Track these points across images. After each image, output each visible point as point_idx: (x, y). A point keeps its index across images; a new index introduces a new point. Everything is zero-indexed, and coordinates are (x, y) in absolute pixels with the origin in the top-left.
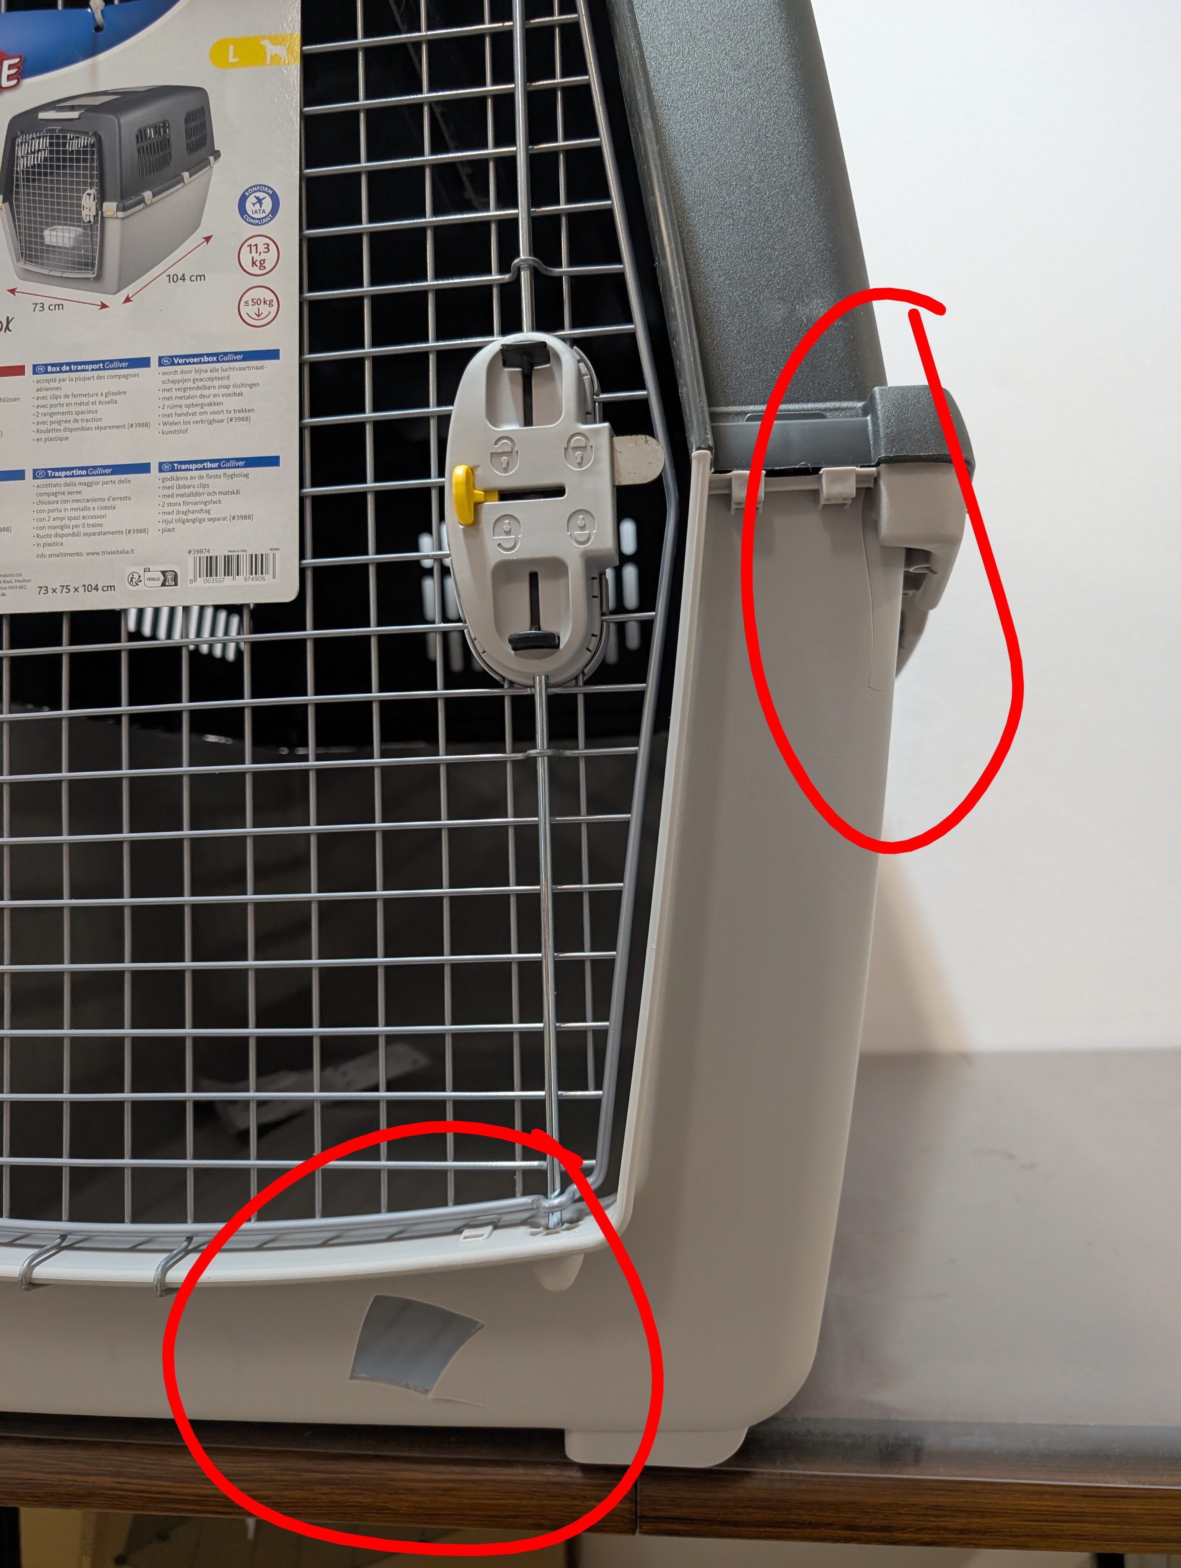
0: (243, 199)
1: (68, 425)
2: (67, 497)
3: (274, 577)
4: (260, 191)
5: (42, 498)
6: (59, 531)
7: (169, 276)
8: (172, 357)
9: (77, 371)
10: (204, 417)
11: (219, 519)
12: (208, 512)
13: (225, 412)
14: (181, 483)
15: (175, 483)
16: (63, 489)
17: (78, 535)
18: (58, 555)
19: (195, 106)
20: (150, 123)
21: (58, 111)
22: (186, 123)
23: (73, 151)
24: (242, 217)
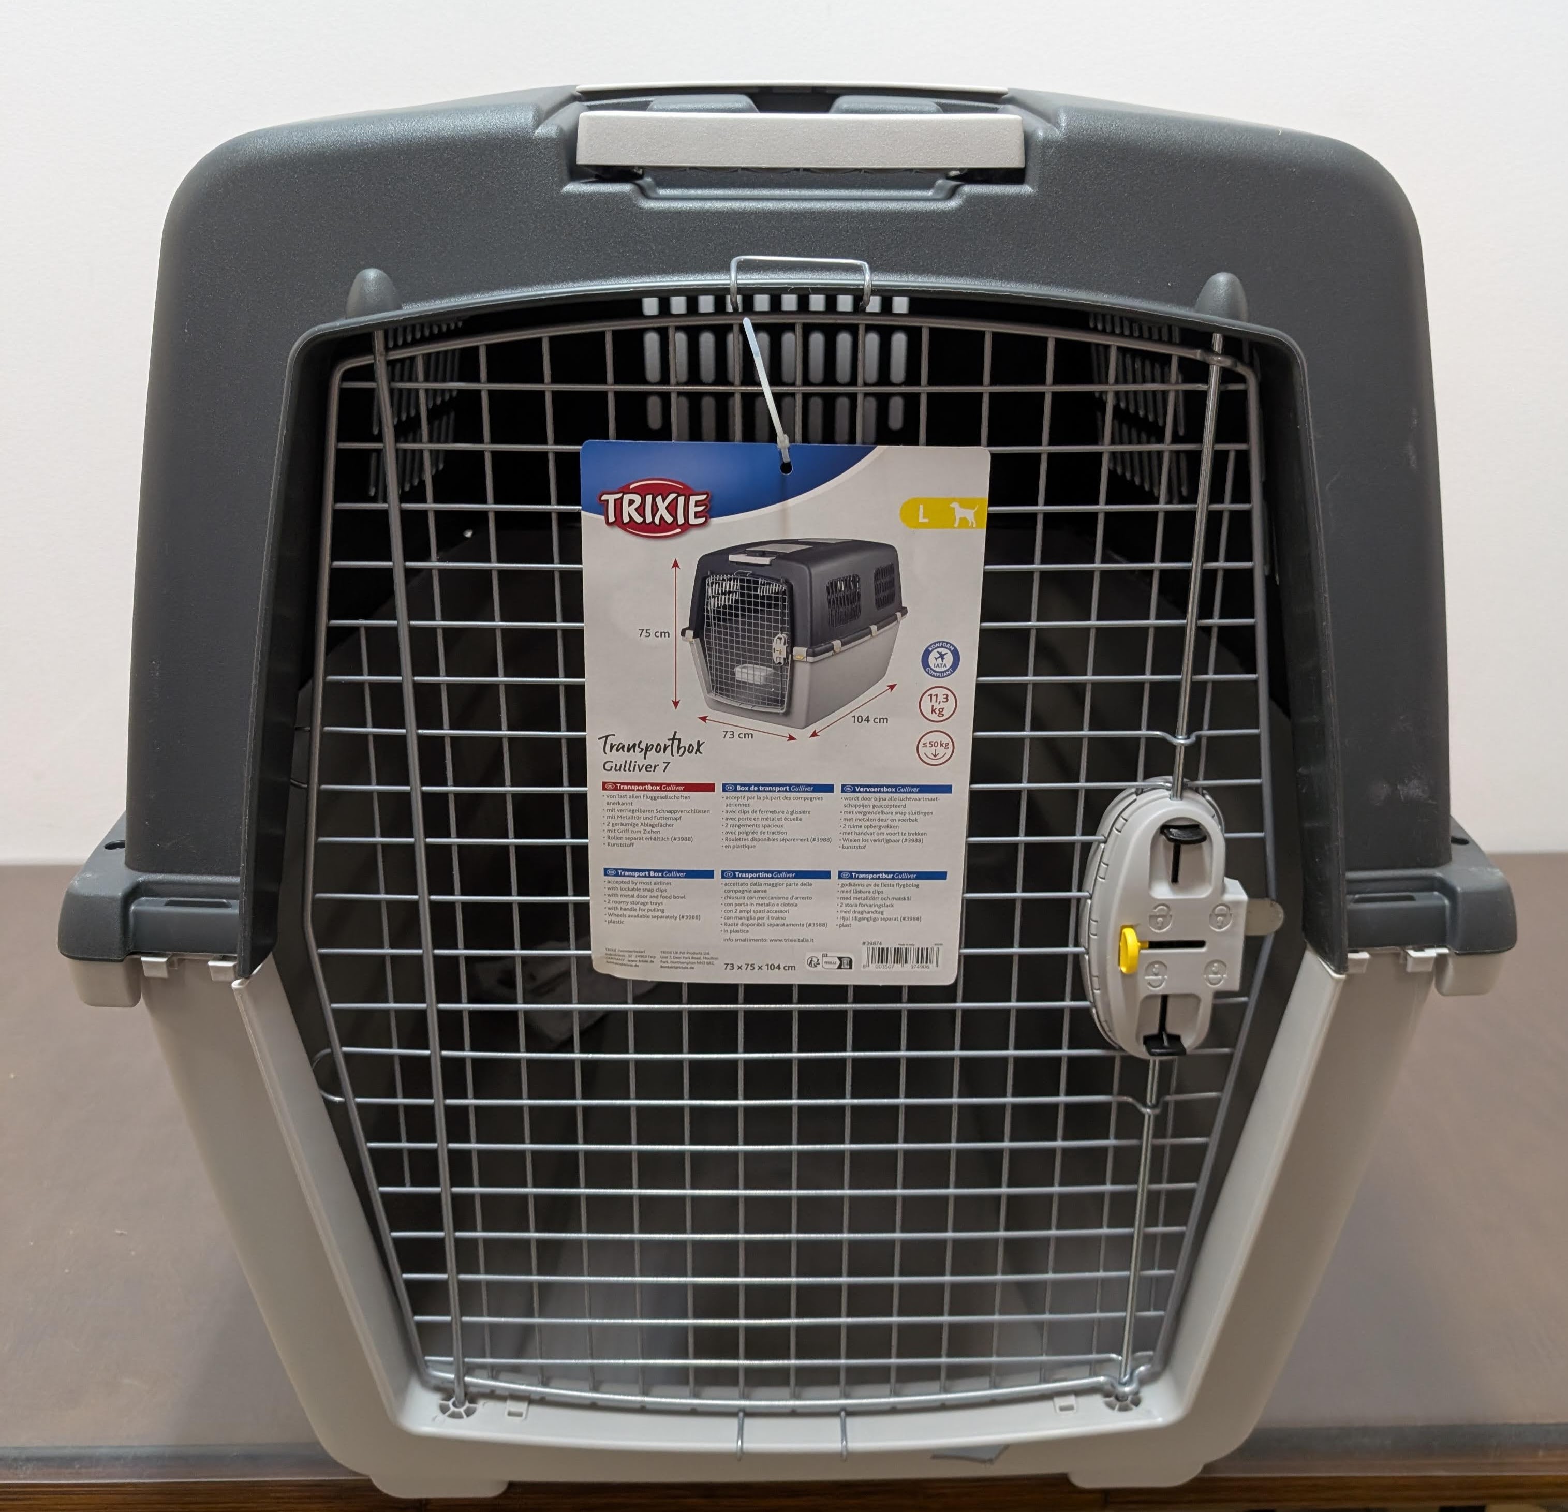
0: (927, 653)
1: (756, 837)
2: (752, 894)
3: (937, 966)
4: (942, 647)
5: (730, 894)
6: (745, 921)
7: (854, 717)
8: (854, 786)
9: (764, 791)
10: (881, 837)
11: (891, 919)
13: (900, 834)
14: (859, 888)
15: (853, 888)
16: (749, 888)
17: (763, 925)
18: (744, 940)
19: (885, 563)
20: (841, 576)
21: (748, 555)
22: (875, 579)
23: (764, 596)
24: (925, 669)
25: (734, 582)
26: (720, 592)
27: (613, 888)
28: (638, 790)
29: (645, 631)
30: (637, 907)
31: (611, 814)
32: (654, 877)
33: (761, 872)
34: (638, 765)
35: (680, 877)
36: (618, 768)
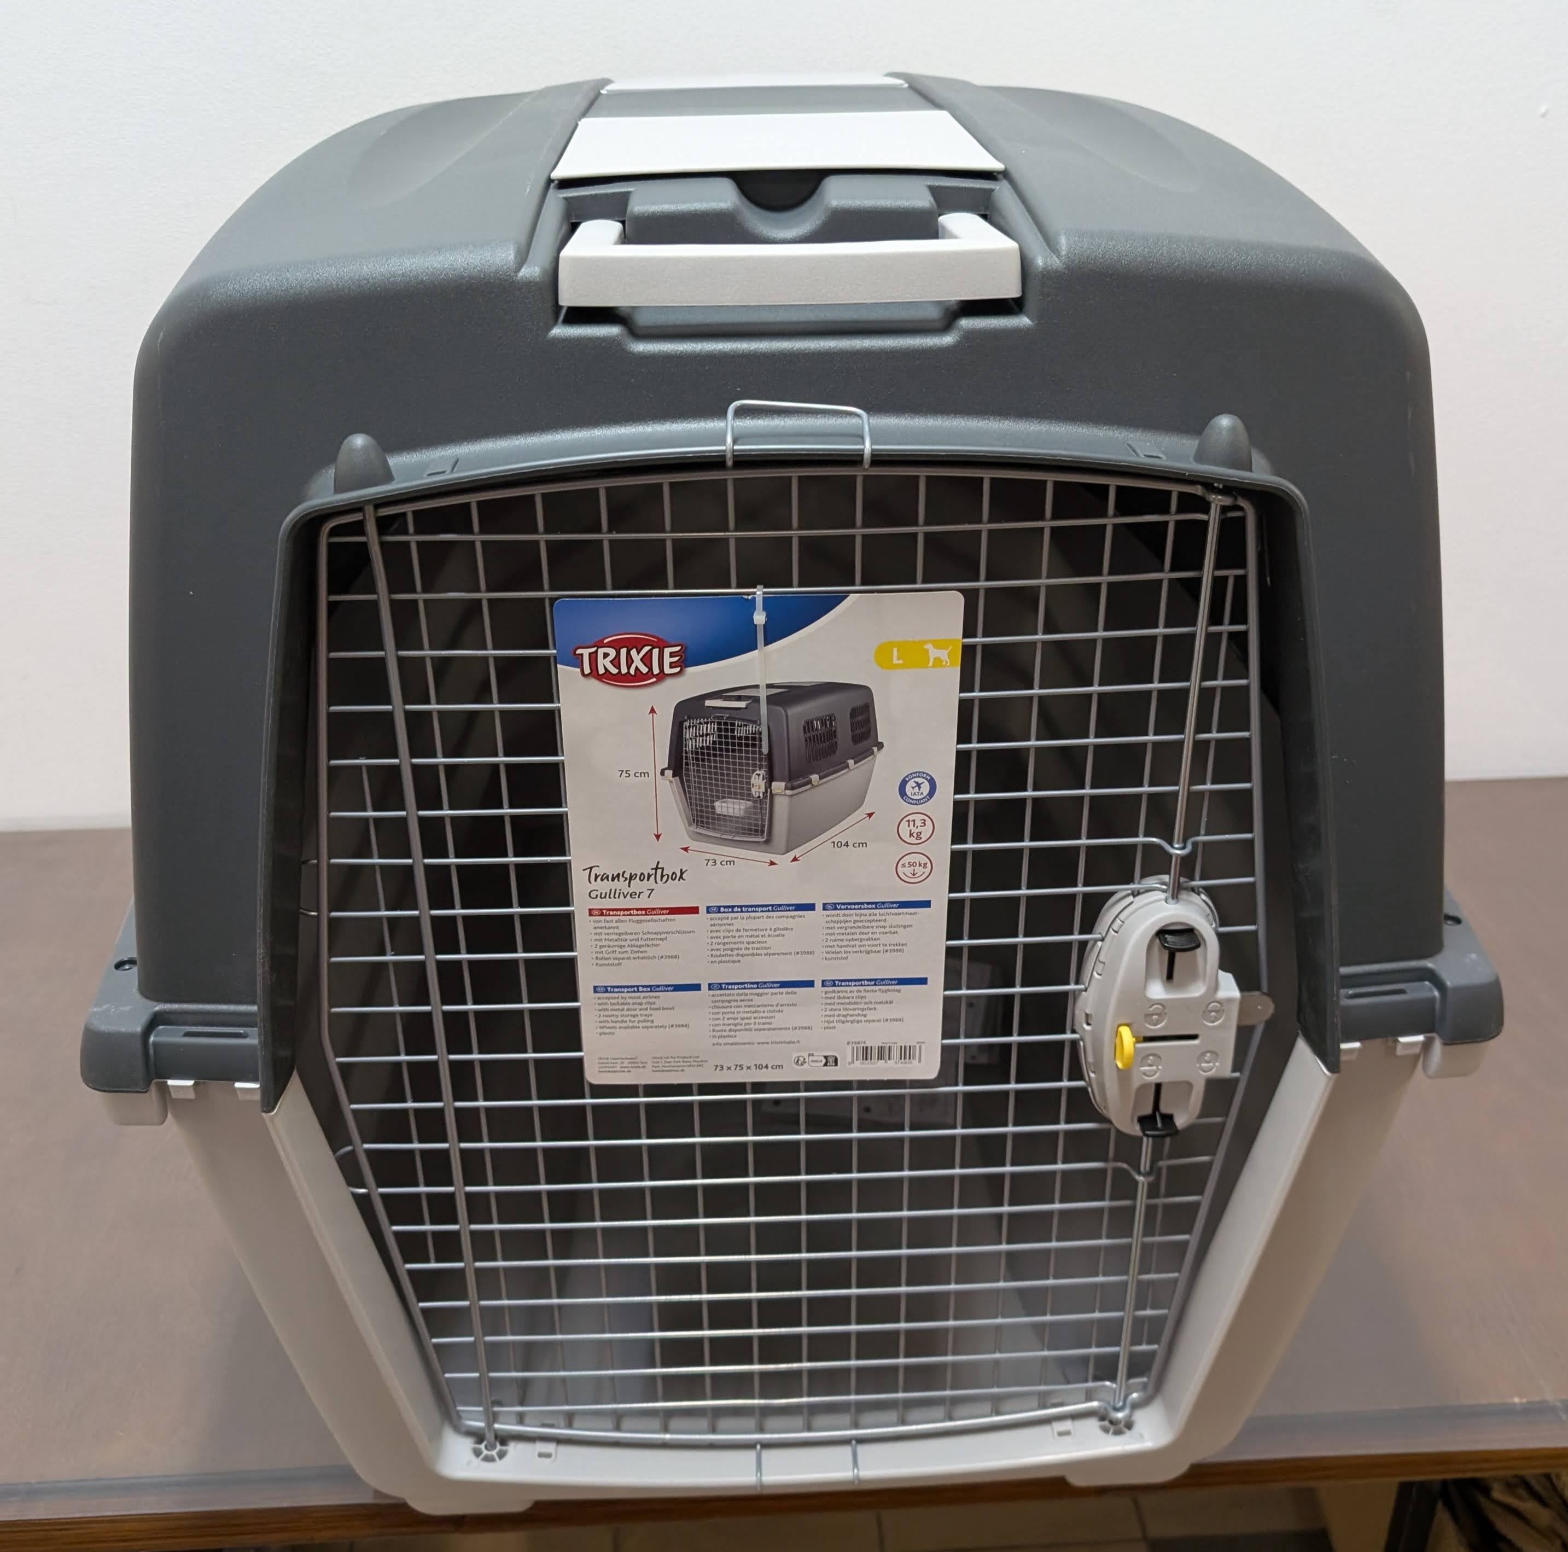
0: (904, 784)
1: (740, 952)
2: (739, 1003)
3: (920, 1061)
4: (919, 777)
5: (717, 1004)
6: (733, 1027)
7: (834, 842)
8: (835, 904)
9: (748, 912)
10: (862, 949)
11: (874, 1021)
12: (865, 1016)
13: (881, 945)
14: (842, 995)
15: (836, 995)
16: (736, 998)
17: (751, 1030)
18: (732, 1044)
19: (859, 703)
20: (818, 715)
21: (725, 700)
22: (851, 718)
23: (741, 737)
24: (902, 798)
25: (711, 724)
26: (698, 734)
27: (603, 1004)
28: (624, 915)
29: (624, 772)
30: (628, 1019)
31: (597, 937)
32: (643, 992)
33: (747, 983)
34: (623, 893)
35: (668, 991)
36: (603, 896)
